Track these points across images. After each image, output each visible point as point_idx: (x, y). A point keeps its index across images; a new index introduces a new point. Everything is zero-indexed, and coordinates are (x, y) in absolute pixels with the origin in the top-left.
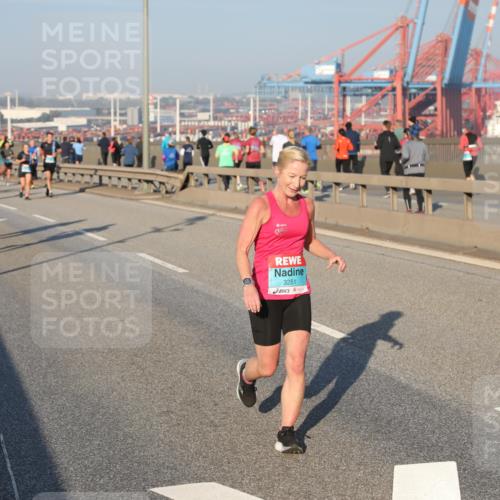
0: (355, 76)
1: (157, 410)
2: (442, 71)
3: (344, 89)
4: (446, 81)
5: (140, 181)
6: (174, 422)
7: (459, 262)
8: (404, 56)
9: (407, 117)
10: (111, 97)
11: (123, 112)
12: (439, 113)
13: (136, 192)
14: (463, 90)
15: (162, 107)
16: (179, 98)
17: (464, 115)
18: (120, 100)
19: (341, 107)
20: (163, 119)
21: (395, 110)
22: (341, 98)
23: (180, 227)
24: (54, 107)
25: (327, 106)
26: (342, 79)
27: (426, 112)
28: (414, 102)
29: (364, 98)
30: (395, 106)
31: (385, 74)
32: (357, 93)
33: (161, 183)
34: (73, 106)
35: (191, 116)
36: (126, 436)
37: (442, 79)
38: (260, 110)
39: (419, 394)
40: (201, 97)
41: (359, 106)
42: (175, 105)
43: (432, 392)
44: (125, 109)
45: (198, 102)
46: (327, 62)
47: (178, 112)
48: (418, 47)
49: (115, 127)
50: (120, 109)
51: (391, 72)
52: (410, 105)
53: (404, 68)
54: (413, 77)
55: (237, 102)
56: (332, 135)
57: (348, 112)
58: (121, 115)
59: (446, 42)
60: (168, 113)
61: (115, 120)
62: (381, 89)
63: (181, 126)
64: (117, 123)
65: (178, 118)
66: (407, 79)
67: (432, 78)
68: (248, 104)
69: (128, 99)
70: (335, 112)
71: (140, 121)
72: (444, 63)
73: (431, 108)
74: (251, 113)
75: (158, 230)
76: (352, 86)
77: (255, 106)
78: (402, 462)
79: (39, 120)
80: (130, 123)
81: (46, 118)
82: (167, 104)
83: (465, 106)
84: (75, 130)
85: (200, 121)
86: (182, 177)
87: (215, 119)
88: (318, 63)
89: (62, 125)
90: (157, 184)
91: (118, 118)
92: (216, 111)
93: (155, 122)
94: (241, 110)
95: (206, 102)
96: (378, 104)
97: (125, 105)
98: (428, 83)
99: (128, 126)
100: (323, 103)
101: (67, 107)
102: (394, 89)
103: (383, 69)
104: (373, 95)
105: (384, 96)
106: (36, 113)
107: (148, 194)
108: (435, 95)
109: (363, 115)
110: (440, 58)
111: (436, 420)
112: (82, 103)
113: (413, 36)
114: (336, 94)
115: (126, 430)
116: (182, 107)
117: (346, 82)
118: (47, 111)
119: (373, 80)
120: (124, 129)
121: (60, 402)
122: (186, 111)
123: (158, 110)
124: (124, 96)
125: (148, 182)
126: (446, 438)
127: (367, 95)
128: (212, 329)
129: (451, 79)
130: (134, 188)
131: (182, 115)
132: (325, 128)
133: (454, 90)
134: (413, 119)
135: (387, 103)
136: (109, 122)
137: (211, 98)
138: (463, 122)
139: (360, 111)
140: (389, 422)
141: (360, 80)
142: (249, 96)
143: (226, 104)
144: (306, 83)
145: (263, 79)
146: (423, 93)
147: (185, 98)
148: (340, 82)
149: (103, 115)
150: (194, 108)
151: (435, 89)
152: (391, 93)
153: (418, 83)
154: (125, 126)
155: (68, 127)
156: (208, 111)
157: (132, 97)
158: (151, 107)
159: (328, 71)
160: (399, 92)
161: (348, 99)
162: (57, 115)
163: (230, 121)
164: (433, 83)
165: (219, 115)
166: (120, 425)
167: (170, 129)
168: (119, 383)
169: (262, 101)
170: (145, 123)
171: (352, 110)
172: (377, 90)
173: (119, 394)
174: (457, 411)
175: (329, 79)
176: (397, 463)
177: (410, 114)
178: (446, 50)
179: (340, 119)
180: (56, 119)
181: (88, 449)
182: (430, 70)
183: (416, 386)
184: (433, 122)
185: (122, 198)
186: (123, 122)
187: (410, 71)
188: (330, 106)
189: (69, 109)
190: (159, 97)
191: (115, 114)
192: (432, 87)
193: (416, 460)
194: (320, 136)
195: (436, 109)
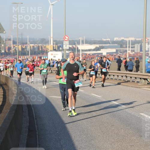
10: (127, 39)
11: (133, 46)
13: (139, 84)
18: (132, 41)
24: (101, 44)
44: (134, 44)
49: (129, 53)
50: (131, 45)
58: (132, 47)
61: (129, 50)
64: (130, 51)
69: (135, 40)
79: (94, 50)
80: (136, 51)
81: (97, 49)
84: (110, 55)
89: (104, 52)
91: (130, 49)
97: (134, 43)
99: (135, 53)
101: (107, 44)
106: (93, 47)
118: (98, 46)
120: (133, 54)
124: (133, 39)
130: (138, 82)
136: (126, 51)
154: (133, 53)
157: (137, 39)
162: (103, 48)
180: (101, 50)
185: (132, 87)
189: (108, 45)
191: (129, 47)
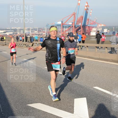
0: (65, 24)
1: (28, 90)
2: (82, 23)
3: (63, 26)
4: (83, 25)
5: (23, 45)
6: (32, 92)
7: (86, 60)
8: (75, 20)
9: (75, 32)
12: (81, 31)
14: (86, 26)
15: (27, 30)
16: (31, 28)
17: (86, 31)
19: (63, 30)
20: (28, 32)
21: (73, 30)
22: (63, 28)
23: (32, 53)
25: (60, 30)
26: (63, 24)
27: (79, 31)
28: (77, 29)
29: (67, 28)
30: (73, 29)
31: (71, 23)
32: (66, 27)
33: (28, 45)
34: (10, 30)
35: (33, 32)
36: (22, 95)
37: (82, 24)
38: (47, 31)
39: (79, 85)
40: (35, 28)
41: (66, 29)
42: (30, 30)
43: (81, 85)
45: (35, 29)
46: (60, 21)
47: (31, 31)
48: (77, 18)
51: (72, 23)
52: (76, 29)
53: (75, 22)
54: (76, 24)
55: (42, 29)
56: (61, 35)
57: (64, 31)
59: (82, 17)
60: (29, 31)
62: (70, 26)
63: (31, 34)
65: (31, 32)
66: (75, 24)
67: (80, 24)
68: (45, 29)
70: (61, 31)
71: (23, 33)
72: (82, 21)
73: (80, 30)
74: (45, 31)
75: (27, 54)
76: (65, 26)
77: (46, 30)
78: (76, 98)
82: (29, 29)
83: (86, 29)
85: (35, 33)
86: (32, 44)
87: (38, 32)
88: (58, 21)
90: (27, 45)
92: (38, 31)
93: (26, 33)
94: (43, 31)
95: (36, 29)
96: (70, 29)
98: (79, 25)
100: (59, 29)
102: (73, 26)
103: (71, 22)
104: (69, 27)
105: (71, 28)
107: (25, 47)
108: (81, 27)
109: (67, 31)
110: (81, 20)
111: (82, 90)
112: (12, 30)
113: (76, 16)
114: (62, 27)
115: (22, 93)
116: (31, 30)
117: (63, 25)
119: (69, 25)
121: (9, 88)
122: (32, 31)
123: (27, 31)
125: (25, 45)
126: (84, 93)
127: (68, 27)
128: (38, 73)
129: (84, 24)
131: (32, 32)
132: (60, 34)
133: (84, 26)
134: (77, 32)
135: (71, 29)
137: (37, 28)
138: (86, 33)
139: (66, 30)
140: (73, 91)
141: (66, 25)
142: (45, 28)
143: (40, 29)
144: (56, 25)
145: (47, 24)
146: (78, 27)
147: (32, 28)
148: (62, 25)
149: (16, 32)
150: (34, 30)
151: (81, 26)
152: (72, 27)
153: (77, 25)
155: (9, 34)
156: (37, 31)
158: (25, 30)
159: (60, 23)
160: (74, 27)
161: (64, 28)
163: (41, 33)
164: (80, 25)
165: (39, 32)
166: (21, 92)
167: (29, 34)
168: (20, 84)
169: (47, 29)
170: (24, 33)
171: (65, 30)
172: (69, 26)
173: (20, 86)
174: (86, 88)
175: (60, 24)
176: (75, 98)
177: (76, 31)
178: (82, 19)
179: (63, 32)
181: (15, 97)
182: (80, 22)
183: (78, 83)
184: (80, 32)
186: (20, 33)
187: (76, 23)
188: (61, 30)
190: (27, 28)
192: (80, 26)
193: (78, 98)
194: (59, 35)
195: (81, 30)
